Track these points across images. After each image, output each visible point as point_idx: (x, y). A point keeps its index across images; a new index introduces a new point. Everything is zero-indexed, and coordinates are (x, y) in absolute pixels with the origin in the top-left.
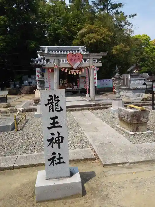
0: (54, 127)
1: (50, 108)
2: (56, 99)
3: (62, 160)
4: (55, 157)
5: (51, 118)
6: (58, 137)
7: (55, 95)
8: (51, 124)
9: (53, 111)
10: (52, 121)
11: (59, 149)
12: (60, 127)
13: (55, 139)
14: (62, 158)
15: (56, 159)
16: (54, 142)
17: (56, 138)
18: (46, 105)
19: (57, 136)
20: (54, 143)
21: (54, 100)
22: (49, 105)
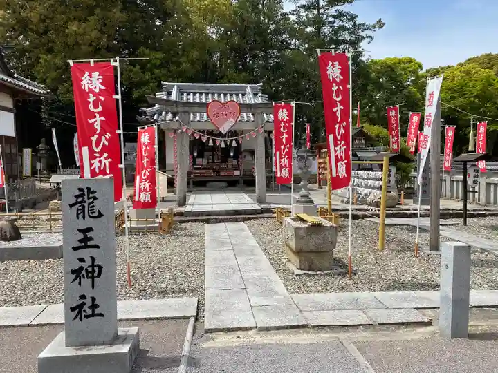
0: (86, 246)
1: (79, 211)
2: (91, 195)
3: (97, 311)
4: (84, 304)
5: (80, 231)
6: (93, 266)
7: (89, 189)
8: (80, 241)
9: (84, 218)
10: (81, 236)
11: (93, 287)
12: (96, 246)
13: (86, 270)
14: (97, 306)
15: (85, 308)
16: (83, 276)
17: (89, 267)
18: (71, 206)
19: (90, 264)
20: (84, 278)
21: (86, 197)
22: (77, 206)
